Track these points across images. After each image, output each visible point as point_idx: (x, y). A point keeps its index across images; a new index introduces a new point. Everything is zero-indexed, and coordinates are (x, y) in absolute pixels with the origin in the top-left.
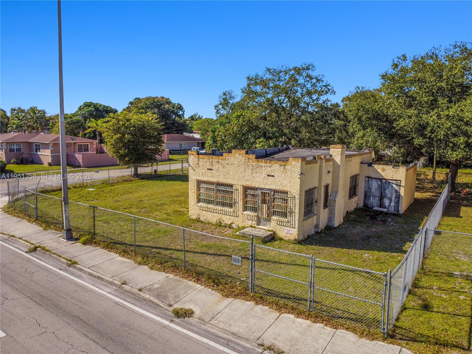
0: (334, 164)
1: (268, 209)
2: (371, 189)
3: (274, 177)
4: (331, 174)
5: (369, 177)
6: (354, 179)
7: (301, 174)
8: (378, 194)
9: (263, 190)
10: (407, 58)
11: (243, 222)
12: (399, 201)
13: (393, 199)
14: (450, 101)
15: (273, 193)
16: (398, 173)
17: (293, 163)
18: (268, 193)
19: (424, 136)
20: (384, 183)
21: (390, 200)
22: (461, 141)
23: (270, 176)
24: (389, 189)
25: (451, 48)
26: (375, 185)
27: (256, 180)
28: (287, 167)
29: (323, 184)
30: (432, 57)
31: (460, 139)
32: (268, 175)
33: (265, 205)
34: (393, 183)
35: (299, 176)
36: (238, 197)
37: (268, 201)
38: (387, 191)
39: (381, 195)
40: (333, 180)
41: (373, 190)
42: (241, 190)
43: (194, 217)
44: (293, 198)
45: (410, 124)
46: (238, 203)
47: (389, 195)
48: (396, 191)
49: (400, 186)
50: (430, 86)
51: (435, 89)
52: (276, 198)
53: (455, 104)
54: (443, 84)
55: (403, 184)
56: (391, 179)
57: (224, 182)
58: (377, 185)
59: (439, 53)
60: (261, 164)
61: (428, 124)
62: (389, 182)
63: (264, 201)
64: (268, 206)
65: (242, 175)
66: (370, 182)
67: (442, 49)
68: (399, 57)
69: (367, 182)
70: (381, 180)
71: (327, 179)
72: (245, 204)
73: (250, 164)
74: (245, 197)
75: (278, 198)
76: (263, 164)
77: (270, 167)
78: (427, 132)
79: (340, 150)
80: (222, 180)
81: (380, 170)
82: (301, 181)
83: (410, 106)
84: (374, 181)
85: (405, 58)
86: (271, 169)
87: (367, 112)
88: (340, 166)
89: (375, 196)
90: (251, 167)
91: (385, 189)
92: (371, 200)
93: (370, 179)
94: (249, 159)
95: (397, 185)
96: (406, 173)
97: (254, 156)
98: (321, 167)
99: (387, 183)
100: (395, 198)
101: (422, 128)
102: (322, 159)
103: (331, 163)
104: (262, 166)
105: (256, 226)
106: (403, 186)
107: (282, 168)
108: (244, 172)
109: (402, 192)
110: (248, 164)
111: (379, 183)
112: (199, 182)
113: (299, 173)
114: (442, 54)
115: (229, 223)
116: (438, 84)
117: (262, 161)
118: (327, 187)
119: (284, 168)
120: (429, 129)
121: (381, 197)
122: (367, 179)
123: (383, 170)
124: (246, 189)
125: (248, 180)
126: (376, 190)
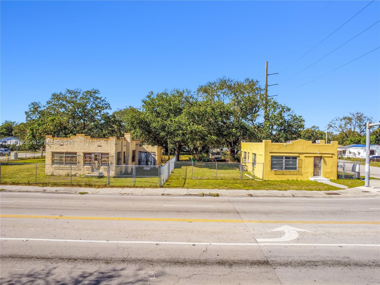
0: (127, 142)
1: (98, 163)
2: (142, 158)
3: (102, 146)
4: (126, 146)
5: (140, 152)
6: (134, 152)
7: (116, 144)
8: (145, 160)
9: (95, 154)
10: (153, 93)
11: (83, 172)
12: (155, 162)
13: (152, 162)
14: (175, 115)
15: (101, 155)
16: (154, 148)
17: (112, 139)
18: (98, 155)
19: (165, 131)
20: (148, 154)
21: (151, 162)
22: (181, 132)
23: (99, 146)
24: (151, 157)
25: (173, 91)
26: (143, 155)
27: (91, 149)
28: (108, 141)
29: (123, 151)
30: (165, 94)
31: (180, 132)
32: (98, 146)
33: (96, 161)
34: (152, 154)
35: (115, 145)
36: (80, 159)
37: (98, 159)
38: (149, 158)
39: (147, 160)
40: (126, 150)
41: (143, 158)
42: (82, 155)
43: (49, 174)
44: (112, 156)
45: (158, 125)
46: (81, 162)
47: (150, 160)
48: (154, 158)
49: (155, 155)
50: (166, 108)
51: (168, 110)
52: (103, 157)
53: (177, 117)
54: (172, 108)
55: (156, 154)
56: (151, 152)
57: (71, 151)
58: (144, 155)
59: (168, 92)
60: (94, 141)
61: (166, 125)
62: (150, 154)
63: (96, 159)
64: (98, 162)
65: (83, 147)
66: (141, 154)
67: (169, 91)
68: (150, 92)
69: (139, 154)
70: (146, 152)
71: (124, 149)
72: (85, 162)
73: (88, 141)
74: (85, 158)
75: (104, 157)
76: (95, 141)
77: (99, 142)
78: (166, 129)
79: (130, 135)
80: (70, 150)
81: (145, 148)
82: (116, 148)
83: (158, 117)
84: (143, 153)
85: (152, 93)
86: (100, 142)
87: (136, 119)
88: (129, 143)
89: (144, 161)
90: (88, 143)
91: (148, 157)
92: (142, 163)
93: (141, 153)
94: (87, 138)
95: (154, 155)
96: (158, 148)
97: (90, 137)
98: (122, 143)
99: (149, 154)
100: (154, 161)
101: (163, 128)
102: (123, 139)
103: (126, 141)
104: (94, 142)
105: (91, 173)
106: (157, 155)
107: (106, 141)
108: (84, 145)
109: (156, 158)
110: (87, 141)
111: (145, 154)
112: (53, 154)
113: (115, 144)
114: (169, 93)
115: (74, 174)
116: (169, 107)
117: (95, 139)
118: (124, 152)
119: (107, 142)
120: (167, 127)
121: (147, 162)
122: (139, 153)
123: (147, 148)
124: (85, 154)
125: (86, 149)
126: (144, 158)
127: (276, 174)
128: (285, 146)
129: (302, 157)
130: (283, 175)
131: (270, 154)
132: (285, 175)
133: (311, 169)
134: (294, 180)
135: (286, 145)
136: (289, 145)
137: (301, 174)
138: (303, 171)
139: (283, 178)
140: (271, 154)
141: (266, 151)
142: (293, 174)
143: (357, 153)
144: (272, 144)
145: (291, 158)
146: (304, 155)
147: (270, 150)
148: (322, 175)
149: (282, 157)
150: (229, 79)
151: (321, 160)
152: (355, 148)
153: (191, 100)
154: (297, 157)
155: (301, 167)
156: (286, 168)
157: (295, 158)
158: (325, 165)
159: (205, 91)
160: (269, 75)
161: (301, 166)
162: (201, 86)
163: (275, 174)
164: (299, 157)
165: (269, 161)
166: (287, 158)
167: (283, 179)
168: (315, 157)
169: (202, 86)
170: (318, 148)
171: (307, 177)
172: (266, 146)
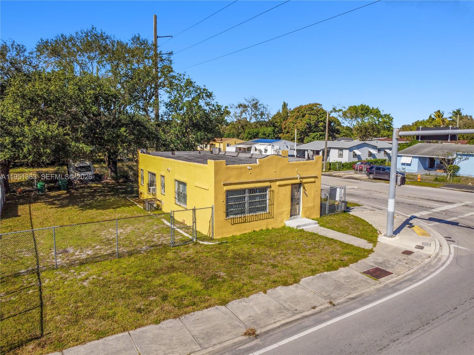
127: (235, 223)
128: (249, 169)
129: (275, 186)
130: (245, 222)
131: (224, 188)
132: (248, 222)
133: (287, 207)
134: (262, 230)
135: (251, 168)
136: (255, 167)
137: (273, 216)
138: (276, 211)
139: (246, 230)
140: (226, 188)
141: (216, 183)
142: (260, 218)
143: (263, 150)
144: (228, 168)
145: (258, 191)
146: (278, 183)
147: (223, 180)
148: (302, 214)
149: (243, 191)
150: (102, 33)
151: (300, 187)
152: (260, 144)
153: (25, 68)
154: (266, 188)
155: (272, 205)
156: (250, 211)
157: (264, 189)
158: (306, 196)
159: (55, 52)
160: (159, 37)
161: (273, 202)
162: (45, 40)
163: (233, 223)
164: (270, 187)
165: (223, 201)
166: (251, 190)
167: (246, 232)
168: (292, 184)
169: (47, 42)
170: (297, 169)
171: (282, 222)
172: (217, 172)
